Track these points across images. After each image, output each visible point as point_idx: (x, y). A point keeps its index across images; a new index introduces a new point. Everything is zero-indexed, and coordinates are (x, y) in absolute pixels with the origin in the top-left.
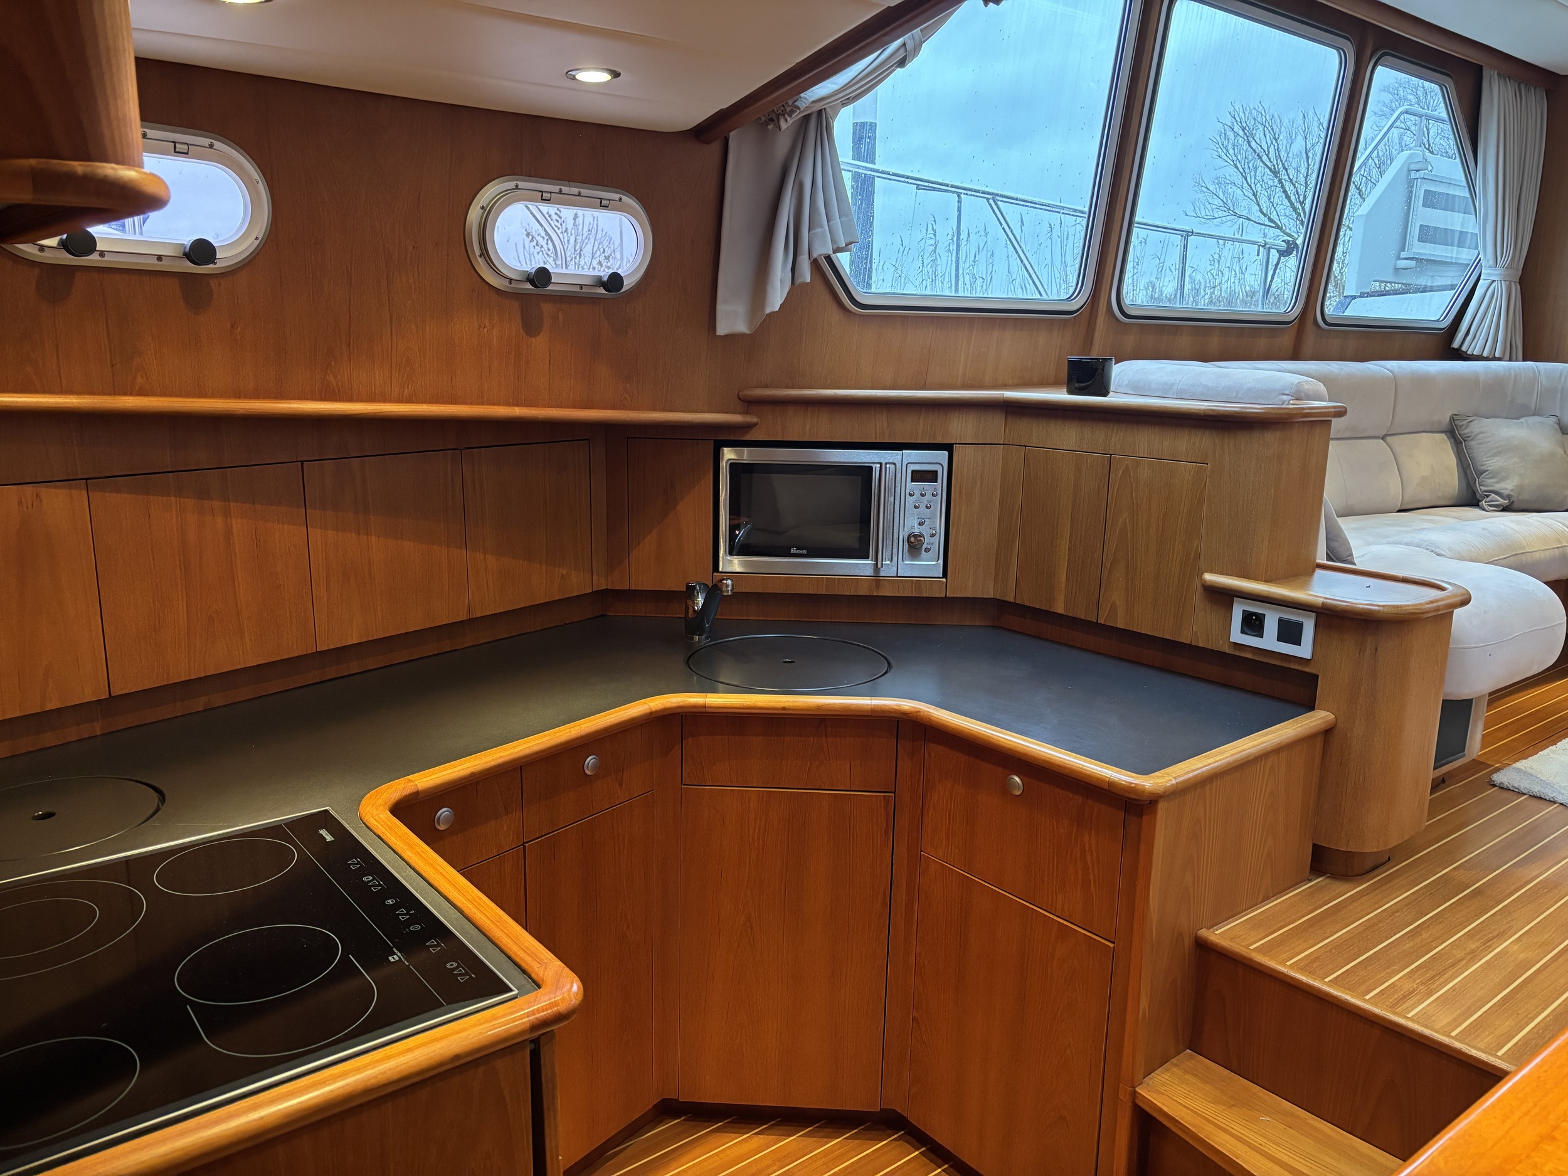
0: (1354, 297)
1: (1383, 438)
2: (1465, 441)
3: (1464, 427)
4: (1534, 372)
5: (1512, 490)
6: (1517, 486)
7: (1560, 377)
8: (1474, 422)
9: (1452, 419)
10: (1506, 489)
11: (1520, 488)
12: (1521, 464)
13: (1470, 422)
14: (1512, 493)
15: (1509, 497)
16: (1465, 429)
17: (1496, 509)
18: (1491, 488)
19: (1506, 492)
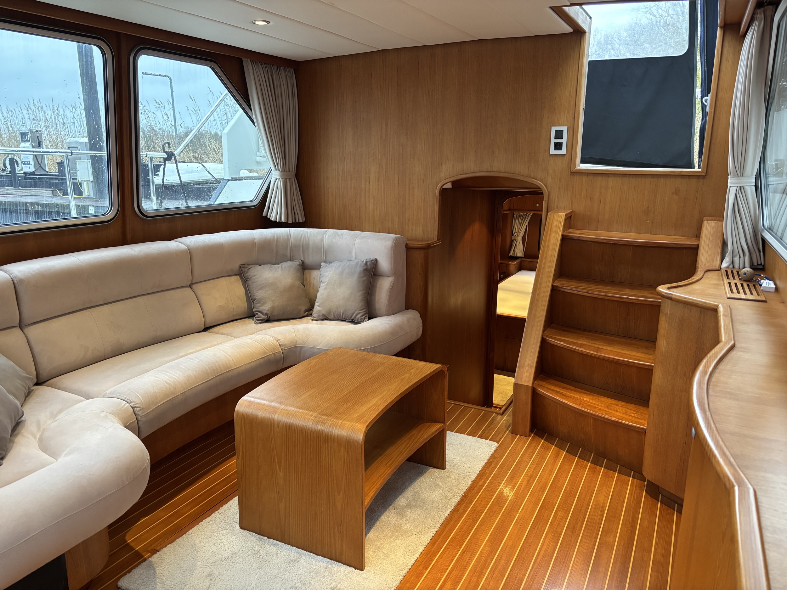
0: (229, 180)
1: (190, 286)
2: (247, 280)
3: (246, 272)
4: (288, 235)
5: (268, 310)
6: (271, 307)
7: (301, 238)
8: (252, 269)
9: (241, 267)
10: (265, 310)
11: (273, 308)
12: (273, 294)
13: (249, 269)
14: (268, 312)
15: (266, 314)
16: (247, 273)
17: (260, 322)
18: (258, 310)
19: (265, 312)
